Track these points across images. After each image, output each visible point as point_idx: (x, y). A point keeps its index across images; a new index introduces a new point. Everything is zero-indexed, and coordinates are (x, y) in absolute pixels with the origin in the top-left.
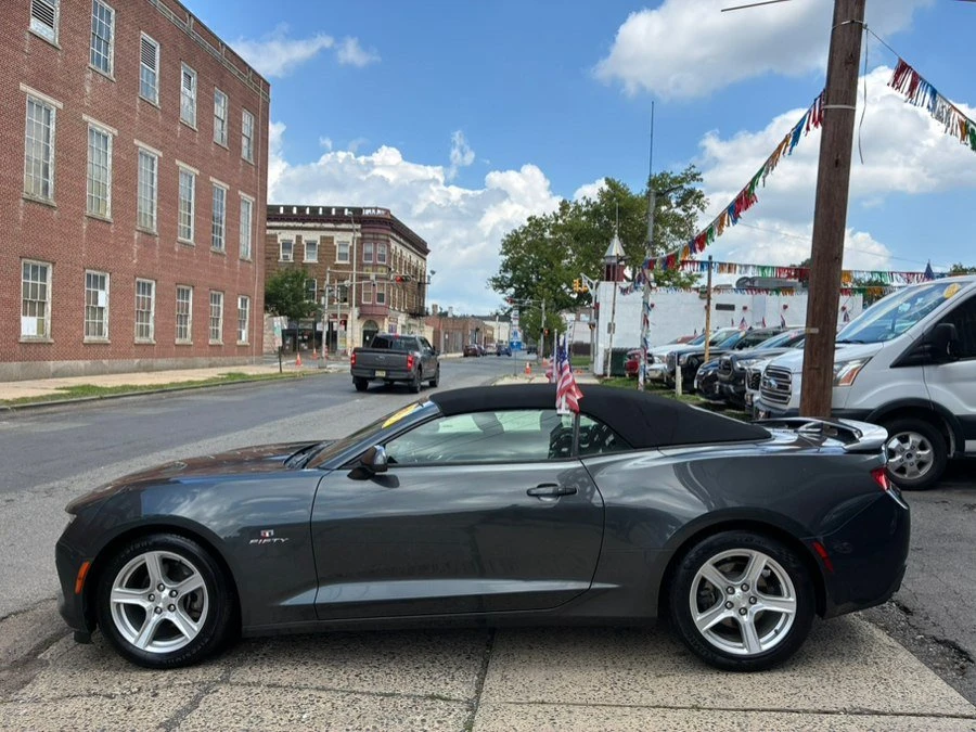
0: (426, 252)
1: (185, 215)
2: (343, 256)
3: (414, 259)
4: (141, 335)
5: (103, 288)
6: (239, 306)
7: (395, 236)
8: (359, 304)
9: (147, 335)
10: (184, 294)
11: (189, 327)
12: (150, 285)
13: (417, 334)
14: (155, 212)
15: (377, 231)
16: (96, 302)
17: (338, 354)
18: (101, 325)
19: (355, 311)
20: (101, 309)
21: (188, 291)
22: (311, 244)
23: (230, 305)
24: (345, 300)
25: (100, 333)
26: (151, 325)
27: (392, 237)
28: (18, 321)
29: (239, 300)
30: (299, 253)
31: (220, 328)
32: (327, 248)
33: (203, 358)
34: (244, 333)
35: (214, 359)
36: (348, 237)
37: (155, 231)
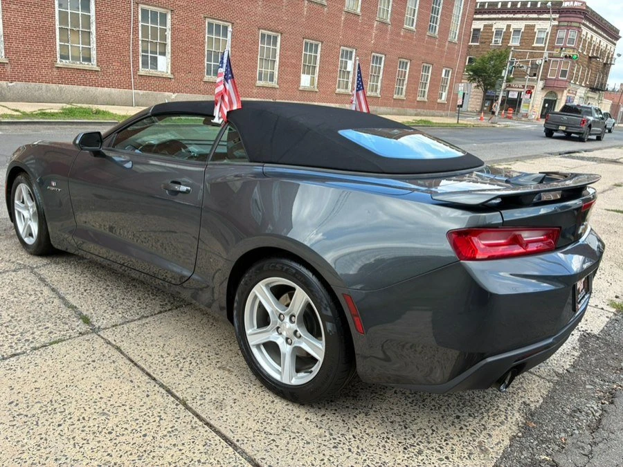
0: (617, 38)
1: (411, 9)
2: (539, 40)
3: (604, 43)
4: (372, 91)
5: (351, 59)
6: (443, 76)
7: (588, 24)
8: (544, 78)
9: (376, 91)
10: (404, 65)
11: (404, 87)
12: (381, 58)
13: (594, 105)
14: (390, 7)
15: (572, 19)
16: (346, 68)
17: (519, 116)
18: (347, 82)
19: (540, 84)
20: (349, 72)
21: (407, 63)
22: (517, 31)
23: (436, 74)
24: (535, 75)
25: (347, 88)
26: (379, 84)
27: (584, 24)
28: (299, 77)
29: (444, 71)
30: (507, 37)
31: (427, 90)
32: (529, 33)
33: (411, 109)
34: (444, 95)
35: (419, 110)
36: (547, 26)
37: (388, 20)
